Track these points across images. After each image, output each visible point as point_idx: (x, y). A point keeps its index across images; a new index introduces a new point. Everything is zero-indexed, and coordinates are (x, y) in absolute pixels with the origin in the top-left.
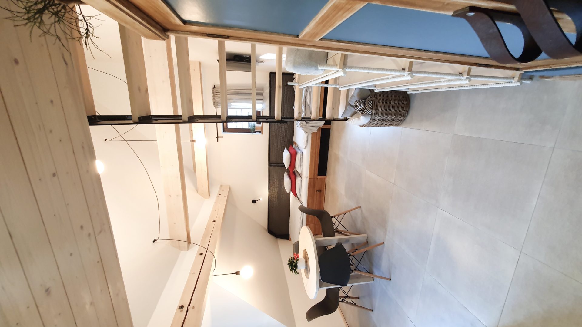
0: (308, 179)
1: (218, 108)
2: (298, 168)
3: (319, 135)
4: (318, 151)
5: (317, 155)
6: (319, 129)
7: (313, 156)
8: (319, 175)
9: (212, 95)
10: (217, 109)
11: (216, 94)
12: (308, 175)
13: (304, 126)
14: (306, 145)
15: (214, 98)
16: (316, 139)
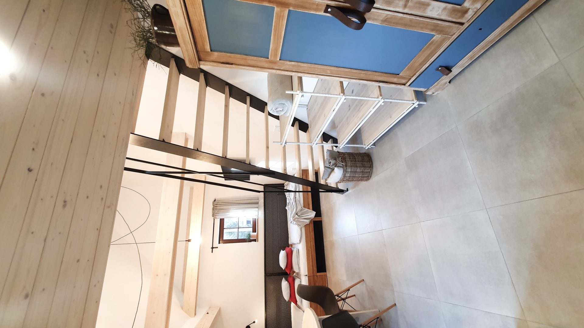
0: (307, 278)
1: (216, 218)
2: (295, 268)
3: (312, 227)
4: (313, 243)
5: (312, 248)
6: (311, 222)
7: (309, 250)
8: (318, 272)
9: (212, 207)
10: (215, 220)
11: (216, 206)
12: (307, 274)
13: (296, 220)
14: (301, 238)
15: (213, 209)
16: (310, 231)
